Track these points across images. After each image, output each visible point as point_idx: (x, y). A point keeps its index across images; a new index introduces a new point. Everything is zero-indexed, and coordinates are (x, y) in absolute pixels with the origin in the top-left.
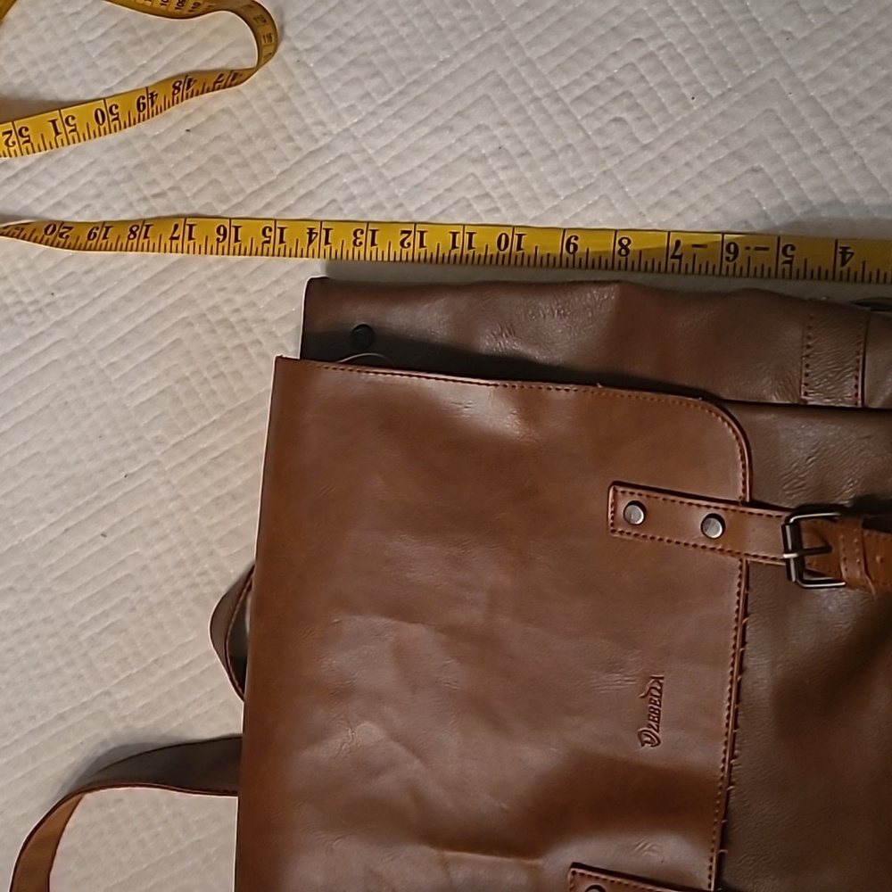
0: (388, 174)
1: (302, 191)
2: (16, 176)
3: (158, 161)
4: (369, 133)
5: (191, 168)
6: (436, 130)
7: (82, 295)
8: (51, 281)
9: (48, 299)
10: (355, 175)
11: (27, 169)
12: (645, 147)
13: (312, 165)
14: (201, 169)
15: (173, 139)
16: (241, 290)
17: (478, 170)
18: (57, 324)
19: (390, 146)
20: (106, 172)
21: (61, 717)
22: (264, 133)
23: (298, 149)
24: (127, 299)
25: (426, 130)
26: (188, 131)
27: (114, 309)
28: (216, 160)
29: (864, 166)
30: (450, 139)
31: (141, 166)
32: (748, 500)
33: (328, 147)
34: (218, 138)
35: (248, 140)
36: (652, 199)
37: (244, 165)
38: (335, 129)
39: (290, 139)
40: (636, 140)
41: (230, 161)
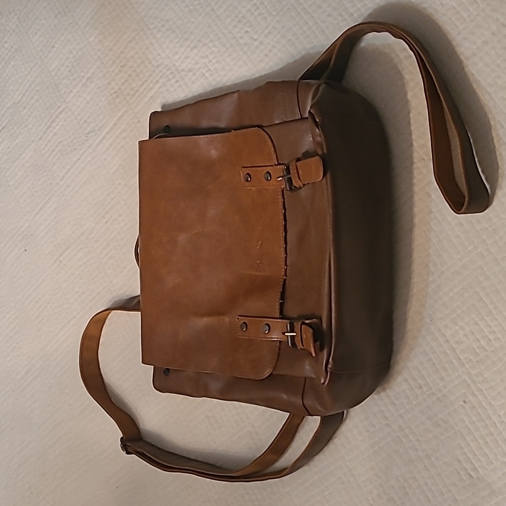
0: (180, 69)
1: (155, 81)
2: (75, 95)
3: (114, 80)
4: (174, 55)
5: (123, 80)
6: (192, 49)
7: (95, 135)
8: (86, 132)
9: (86, 138)
10: (170, 72)
11: (78, 92)
12: (255, 40)
13: (157, 71)
14: (126, 81)
15: (117, 71)
16: (139, 122)
17: (206, 61)
18: (89, 147)
19: (180, 58)
20: (99, 88)
21: (99, 293)
22: (142, 63)
23: (153, 66)
24: (107, 133)
25: (189, 49)
26: (121, 67)
27: (104, 138)
28: (130, 75)
29: (323, 30)
30: (196, 51)
31: (109, 83)
32: (277, 163)
33: (162, 63)
34: (130, 67)
35: (139, 66)
36: (259, 59)
37: (138, 75)
38: (163, 55)
39: (151, 62)
40: (252, 38)
41: (134, 74)
